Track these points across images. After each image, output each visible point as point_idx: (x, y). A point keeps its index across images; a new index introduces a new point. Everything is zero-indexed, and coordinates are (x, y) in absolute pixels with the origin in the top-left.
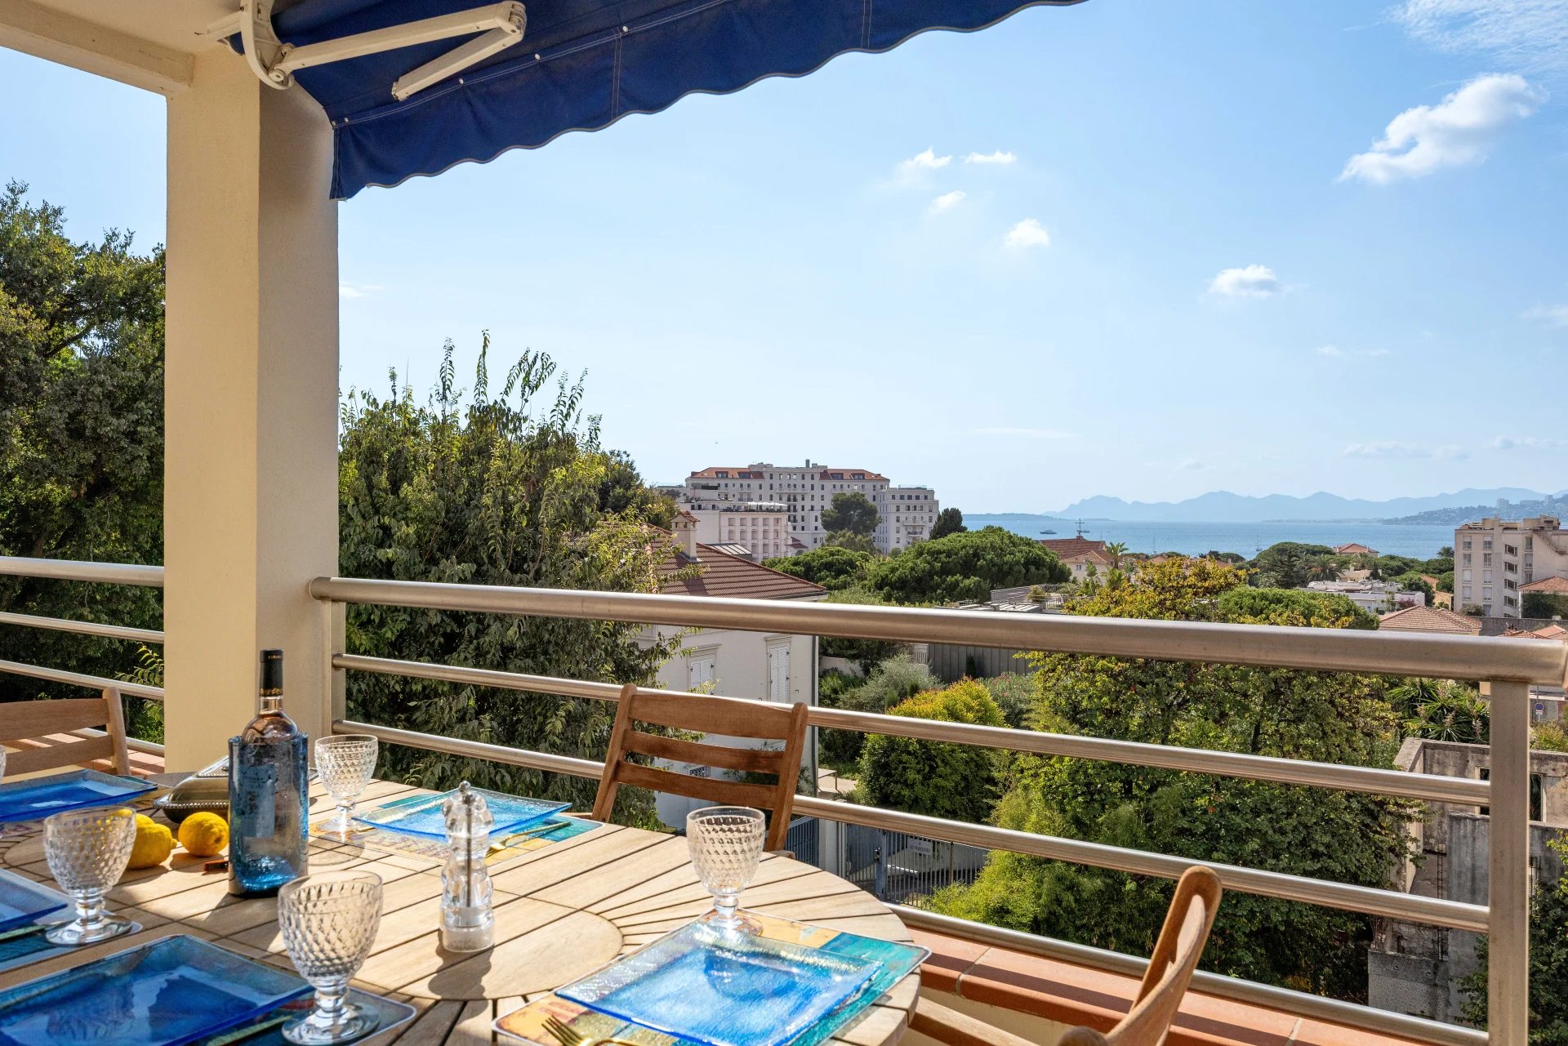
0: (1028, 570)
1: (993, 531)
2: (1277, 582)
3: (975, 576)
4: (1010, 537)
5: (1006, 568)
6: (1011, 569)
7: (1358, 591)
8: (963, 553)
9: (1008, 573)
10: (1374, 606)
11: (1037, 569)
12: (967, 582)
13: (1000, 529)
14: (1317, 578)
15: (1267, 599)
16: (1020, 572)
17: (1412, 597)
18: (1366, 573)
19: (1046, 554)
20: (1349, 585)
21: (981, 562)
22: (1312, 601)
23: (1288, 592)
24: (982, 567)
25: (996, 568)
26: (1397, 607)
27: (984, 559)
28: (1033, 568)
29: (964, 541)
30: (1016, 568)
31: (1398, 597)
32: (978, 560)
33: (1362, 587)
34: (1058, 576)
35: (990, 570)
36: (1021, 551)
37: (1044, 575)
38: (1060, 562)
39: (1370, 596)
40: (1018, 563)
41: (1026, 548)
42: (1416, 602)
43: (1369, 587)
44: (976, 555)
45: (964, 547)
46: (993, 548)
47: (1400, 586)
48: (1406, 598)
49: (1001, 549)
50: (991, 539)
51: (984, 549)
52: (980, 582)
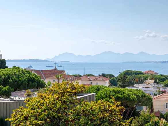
0: (29, 83)
1: (16, 68)
2: (120, 85)
3: (8, 86)
4: (22, 71)
5: (20, 82)
6: (22, 83)
7: (149, 87)
8: (3, 77)
9: (21, 84)
10: (154, 93)
11: (32, 83)
12: (5, 88)
13: (19, 67)
14: (137, 83)
15: (115, 92)
16: (25, 84)
17: (165, 89)
18: (153, 81)
19: (36, 77)
20: (147, 85)
21: (11, 80)
22: (130, 92)
23: (123, 89)
24: (11, 82)
25: (17, 82)
26: (161, 93)
27: (12, 79)
28: (31, 83)
29: (4, 72)
30: (24, 83)
31: (161, 89)
32: (9, 80)
33: (150, 86)
34: (40, 85)
35: (14, 83)
36: (26, 76)
37: (35, 85)
38: (42, 80)
39: (152, 89)
40: (25, 80)
41: (28, 75)
42: (167, 91)
43: (153, 86)
44: (9, 78)
45: (4, 74)
46: (15, 75)
47: (163, 85)
48: (163, 90)
49: (19, 75)
50: (15, 72)
51: (12, 75)
52: (10, 88)
